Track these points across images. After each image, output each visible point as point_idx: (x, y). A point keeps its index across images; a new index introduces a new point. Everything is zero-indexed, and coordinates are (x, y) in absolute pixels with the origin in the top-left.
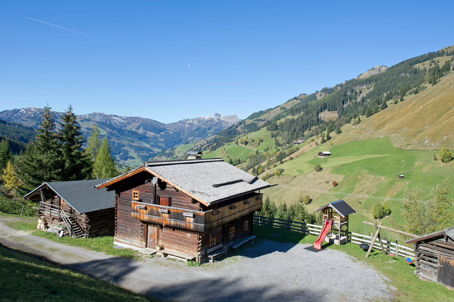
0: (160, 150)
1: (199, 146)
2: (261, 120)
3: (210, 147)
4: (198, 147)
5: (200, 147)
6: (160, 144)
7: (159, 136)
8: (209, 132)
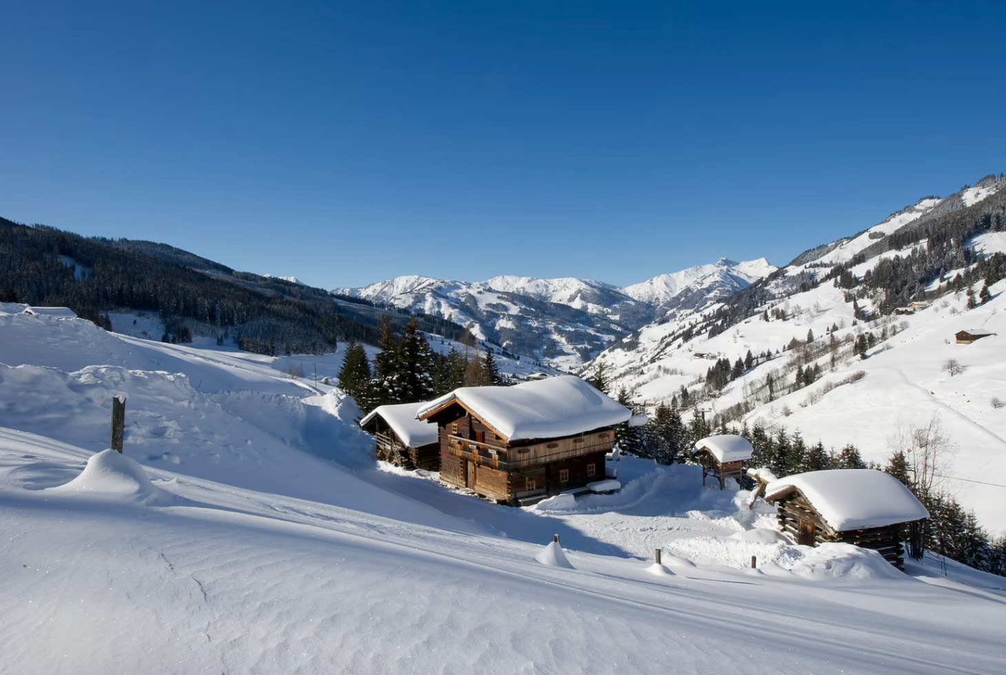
0: (613, 338)
1: (688, 327)
2: (823, 265)
3: (709, 328)
4: (685, 329)
5: (689, 329)
6: (613, 326)
7: (610, 311)
8: (708, 296)
